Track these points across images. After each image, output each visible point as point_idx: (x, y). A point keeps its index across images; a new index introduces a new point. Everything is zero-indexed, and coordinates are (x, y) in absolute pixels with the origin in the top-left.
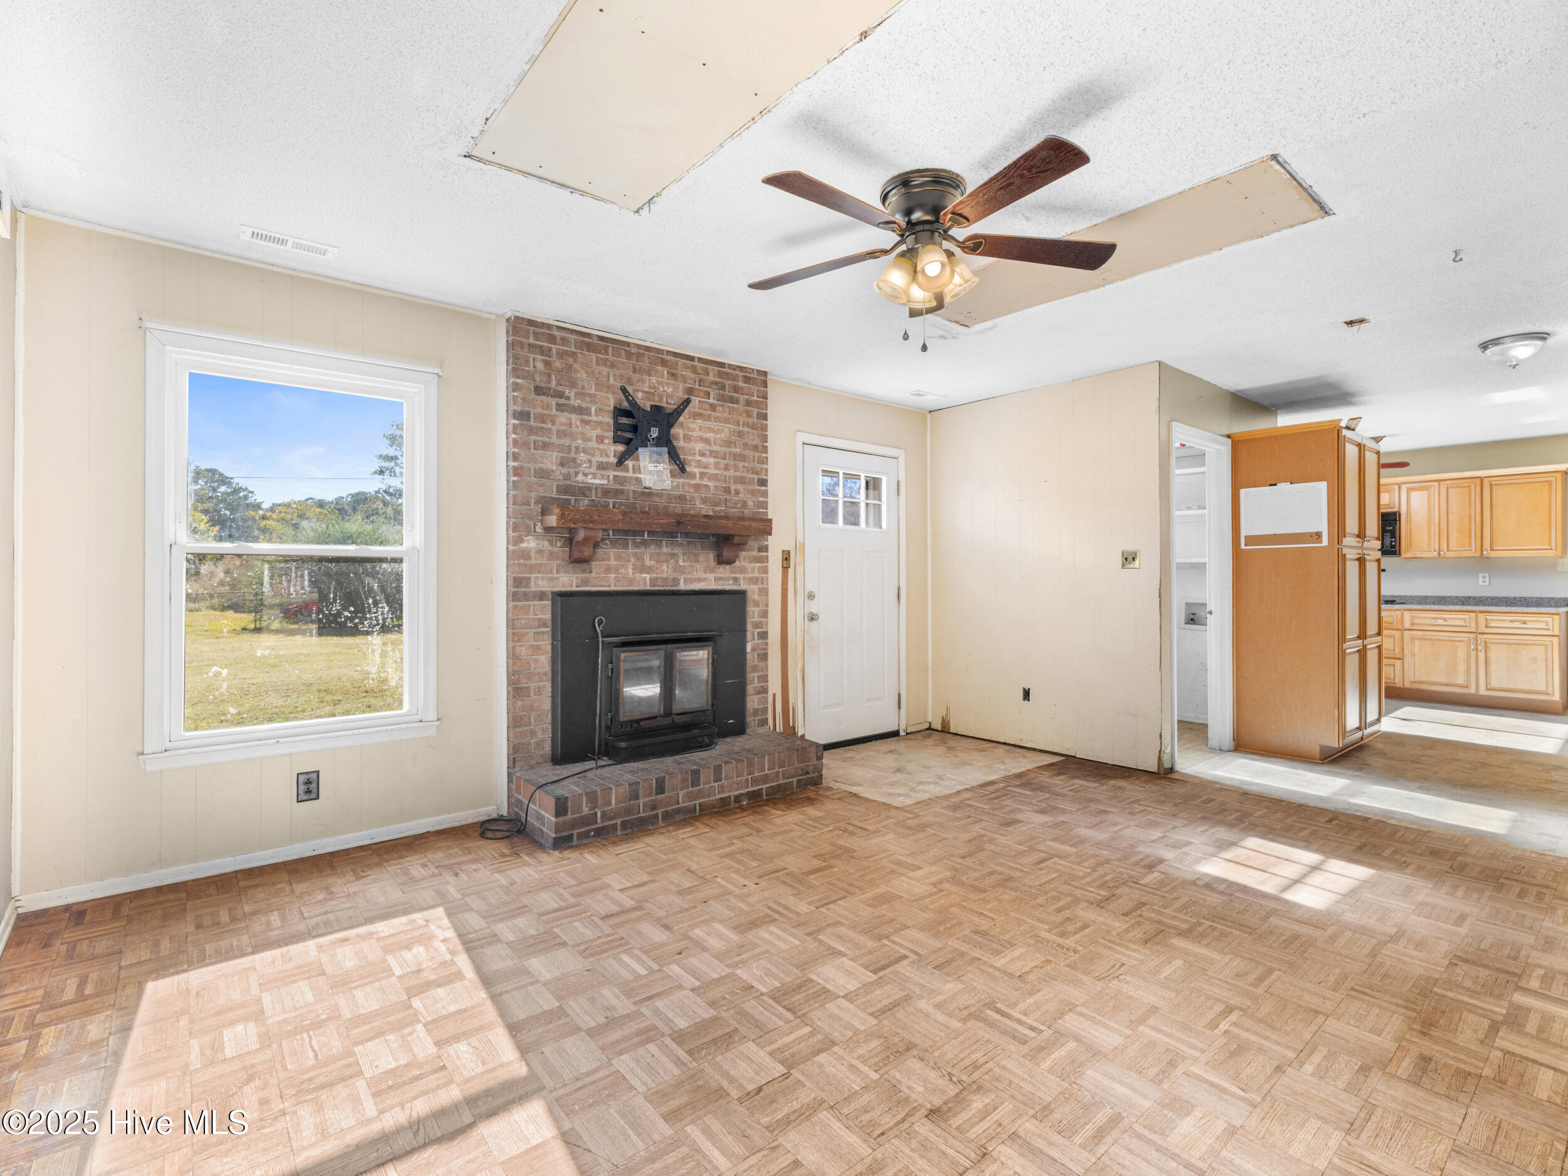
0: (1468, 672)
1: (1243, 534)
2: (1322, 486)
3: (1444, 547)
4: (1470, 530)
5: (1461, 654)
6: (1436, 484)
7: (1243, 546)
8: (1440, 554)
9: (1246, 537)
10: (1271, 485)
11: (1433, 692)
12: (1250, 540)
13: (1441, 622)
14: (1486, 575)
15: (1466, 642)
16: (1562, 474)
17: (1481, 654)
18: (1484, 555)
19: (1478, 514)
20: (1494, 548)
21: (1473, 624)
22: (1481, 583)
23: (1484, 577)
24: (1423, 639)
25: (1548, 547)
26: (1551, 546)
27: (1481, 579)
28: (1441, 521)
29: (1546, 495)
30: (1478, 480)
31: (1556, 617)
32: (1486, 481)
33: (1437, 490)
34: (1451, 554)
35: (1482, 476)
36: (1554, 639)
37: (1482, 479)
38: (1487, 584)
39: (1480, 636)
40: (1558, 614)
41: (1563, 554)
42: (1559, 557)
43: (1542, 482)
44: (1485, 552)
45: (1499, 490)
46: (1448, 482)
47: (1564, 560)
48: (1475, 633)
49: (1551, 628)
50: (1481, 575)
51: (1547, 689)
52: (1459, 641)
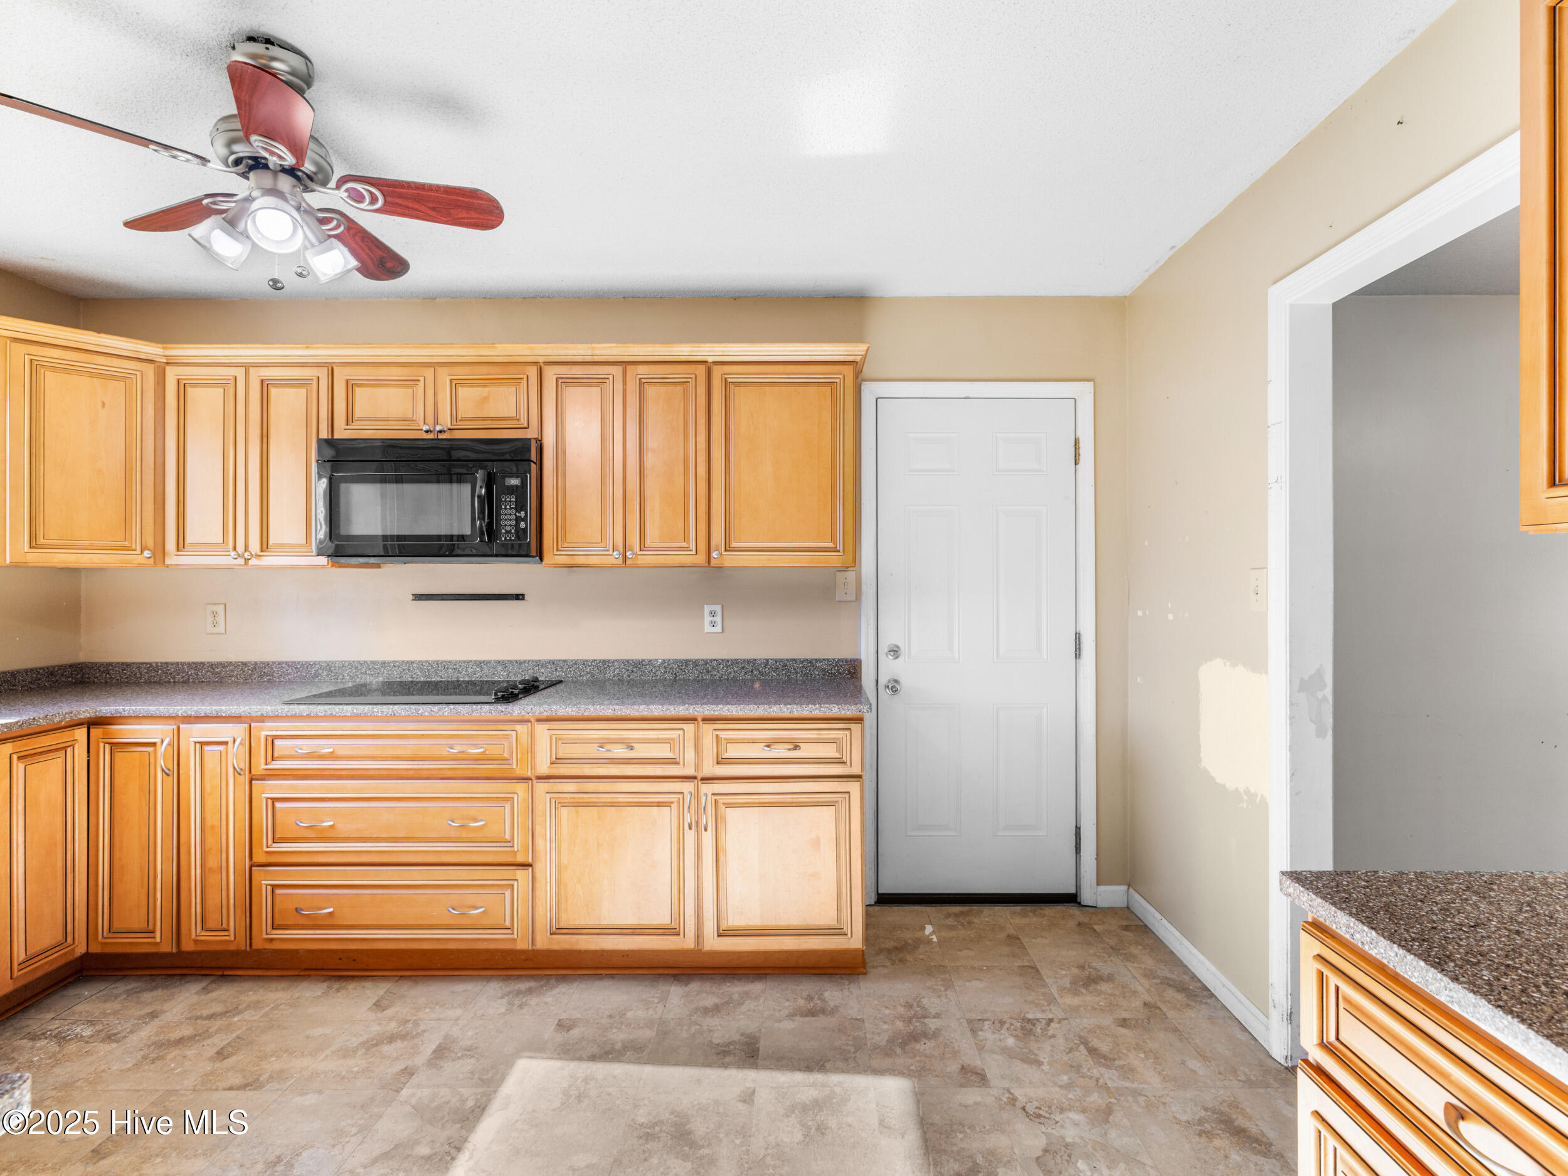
0: (679, 890)
3: (634, 539)
4: (686, 494)
5: (665, 843)
6: (617, 371)
8: (625, 558)
13: (620, 752)
14: (718, 608)
15: (674, 806)
16: (855, 369)
17: (708, 838)
18: (713, 562)
19: (702, 458)
20: (734, 545)
21: (690, 755)
22: (708, 628)
23: (713, 614)
24: (578, 805)
25: (831, 545)
26: (835, 543)
27: (707, 619)
28: (629, 466)
29: (827, 416)
30: (701, 370)
31: (855, 727)
32: (717, 372)
33: (619, 386)
34: (647, 559)
35: (710, 359)
36: (854, 787)
37: (709, 368)
38: (718, 629)
39: (707, 789)
40: (859, 720)
41: (855, 562)
42: (845, 568)
43: (819, 384)
44: (714, 554)
45: (743, 400)
46: (642, 369)
47: (851, 575)
48: (695, 778)
49: (846, 758)
50: (707, 609)
51: (839, 920)
52: (659, 804)
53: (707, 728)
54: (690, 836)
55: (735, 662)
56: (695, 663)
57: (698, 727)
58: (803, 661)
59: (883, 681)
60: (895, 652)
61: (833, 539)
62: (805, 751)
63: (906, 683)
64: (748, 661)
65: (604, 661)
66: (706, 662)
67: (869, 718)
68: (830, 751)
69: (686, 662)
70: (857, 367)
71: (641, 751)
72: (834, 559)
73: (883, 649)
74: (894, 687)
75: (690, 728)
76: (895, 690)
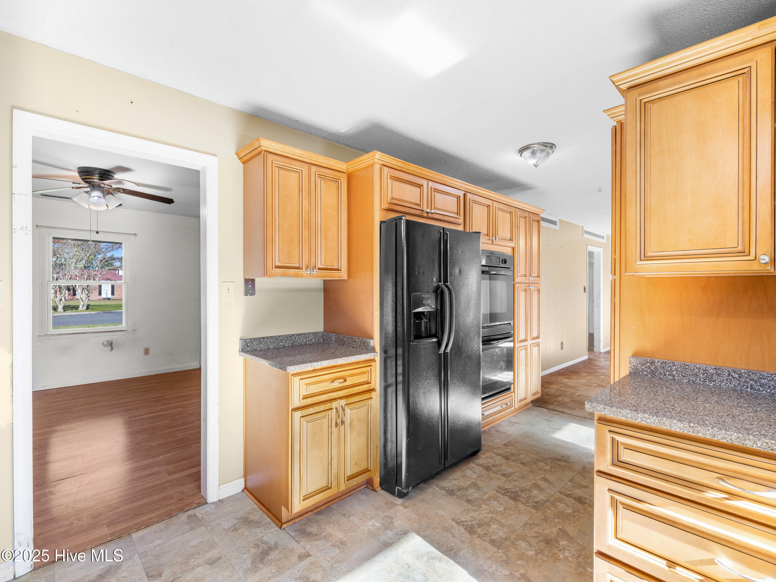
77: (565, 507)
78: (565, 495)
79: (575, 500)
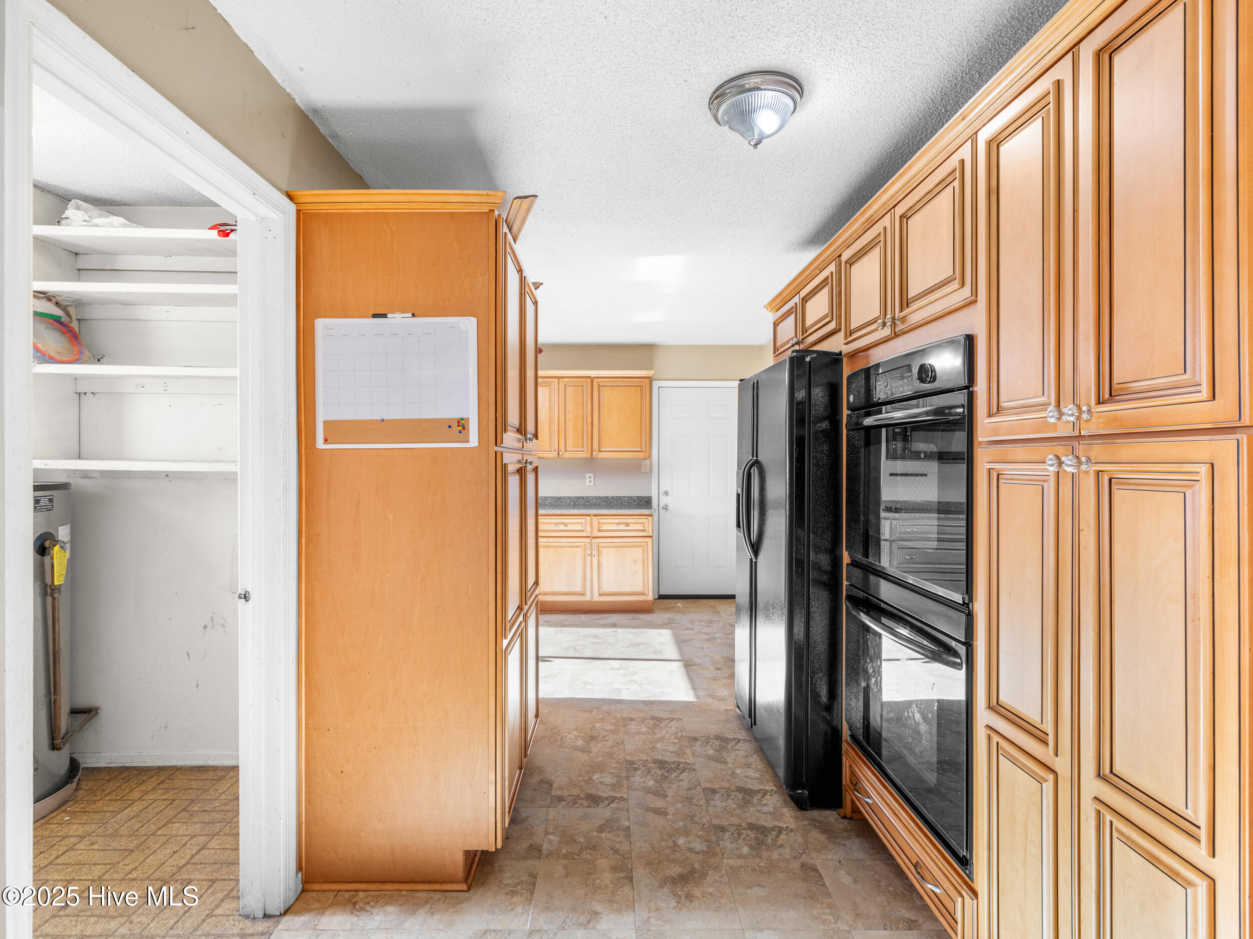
0: (584, 579)
1: (322, 416)
2: (469, 325)
3: (562, 447)
4: (583, 429)
5: (579, 561)
6: (556, 380)
7: (320, 444)
8: (559, 454)
9: (325, 422)
10: (375, 316)
11: (555, 602)
12: (336, 430)
13: (562, 527)
14: (592, 475)
15: (583, 547)
16: (650, 380)
17: (595, 559)
18: (594, 457)
19: (589, 415)
20: (602, 449)
21: (589, 528)
22: (588, 483)
23: (590, 477)
24: (547, 547)
25: (640, 449)
26: (642, 448)
27: (588, 480)
28: (560, 420)
29: (639, 399)
30: (589, 380)
31: (650, 518)
32: (595, 381)
33: (556, 387)
34: (568, 455)
35: (592, 376)
36: (649, 540)
37: (592, 379)
38: (592, 484)
39: (594, 541)
40: (651, 515)
41: (650, 456)
42: (645, 459)
43: (636, 386)
44: (594, 453)
45: (605, 392)
46: (565, 380)
47: (648, 461)
48: (590, 537)
49: (647, 529)
50: (588, 475)
51: (644, 590)
52: (577, 547)
53: (595, 518)
54: (589, 558)
55: (599, 498)
56: (583, 498)
57: (591, 518)
58: (627, 497)
59: (661, 505)
60: (666, 493)
61: (641, 447)
62: (631, 527)
63: (671, 506)
64: (605, 497)
65: (545, 497)
66: (587, 498)
67: (655, 515)
68: (640, 527)
69: (579, 498)
70: (650, 379)
71: (570, 527)
72: (641, 455)
73: (661, 492)
74: (666, 508)
75: (588, 518)
76: (666, 509)
77: (603, 780)
78: (615, 798)
79: (600, 797)
